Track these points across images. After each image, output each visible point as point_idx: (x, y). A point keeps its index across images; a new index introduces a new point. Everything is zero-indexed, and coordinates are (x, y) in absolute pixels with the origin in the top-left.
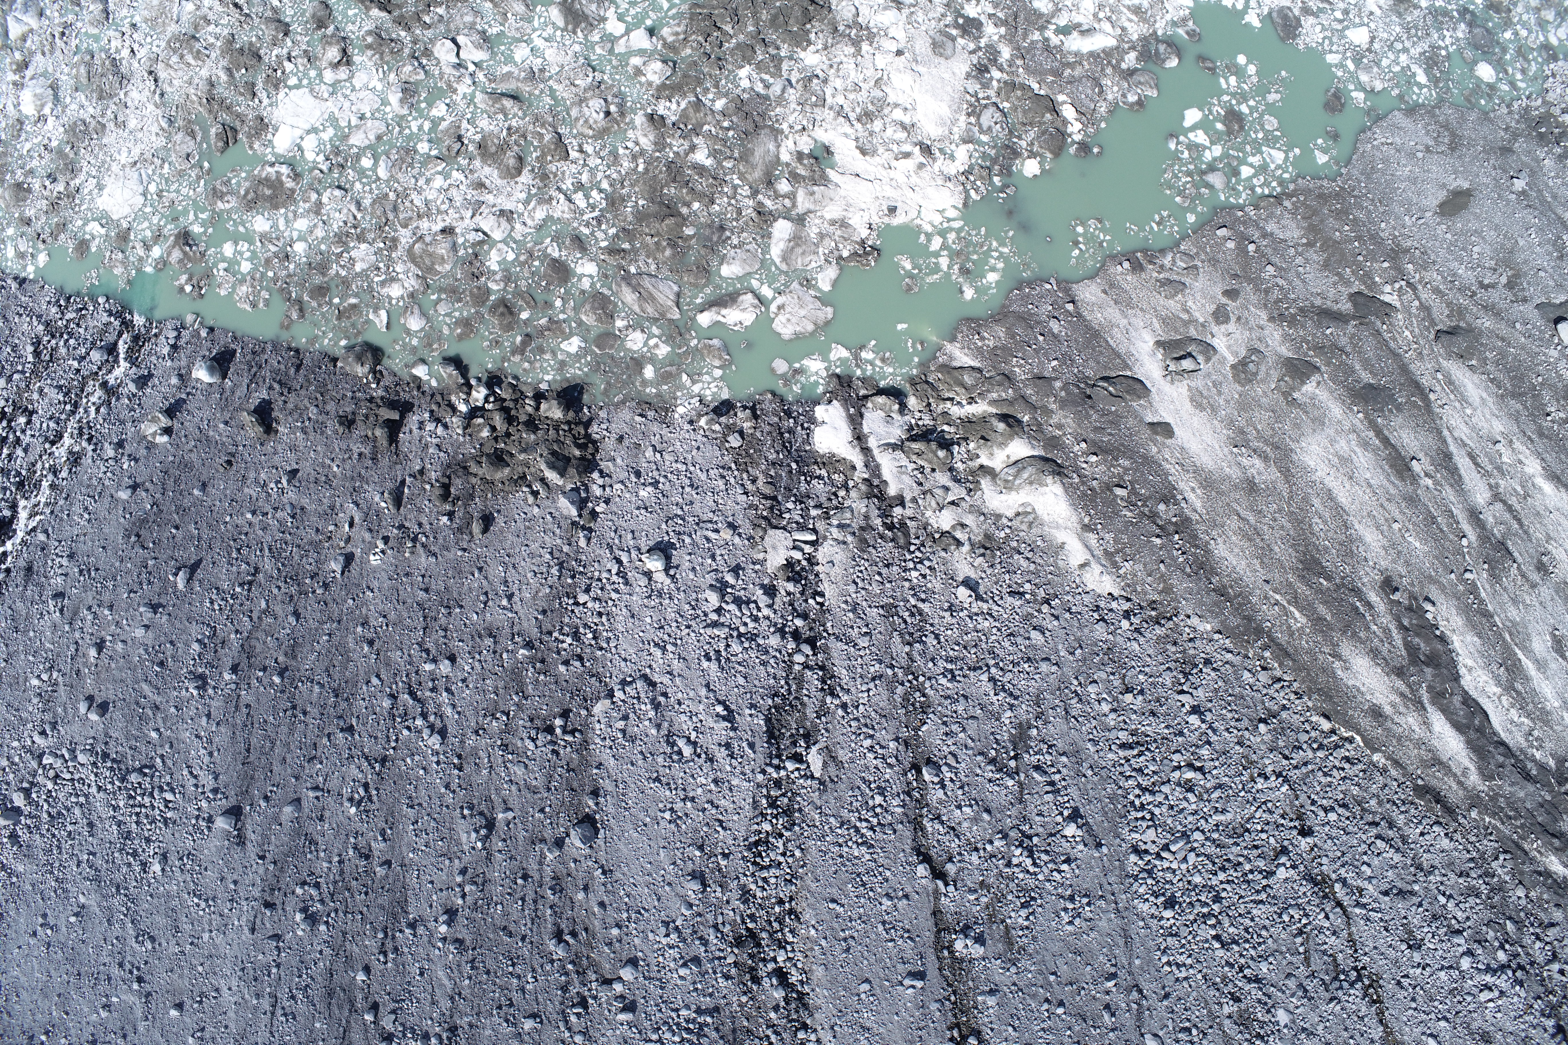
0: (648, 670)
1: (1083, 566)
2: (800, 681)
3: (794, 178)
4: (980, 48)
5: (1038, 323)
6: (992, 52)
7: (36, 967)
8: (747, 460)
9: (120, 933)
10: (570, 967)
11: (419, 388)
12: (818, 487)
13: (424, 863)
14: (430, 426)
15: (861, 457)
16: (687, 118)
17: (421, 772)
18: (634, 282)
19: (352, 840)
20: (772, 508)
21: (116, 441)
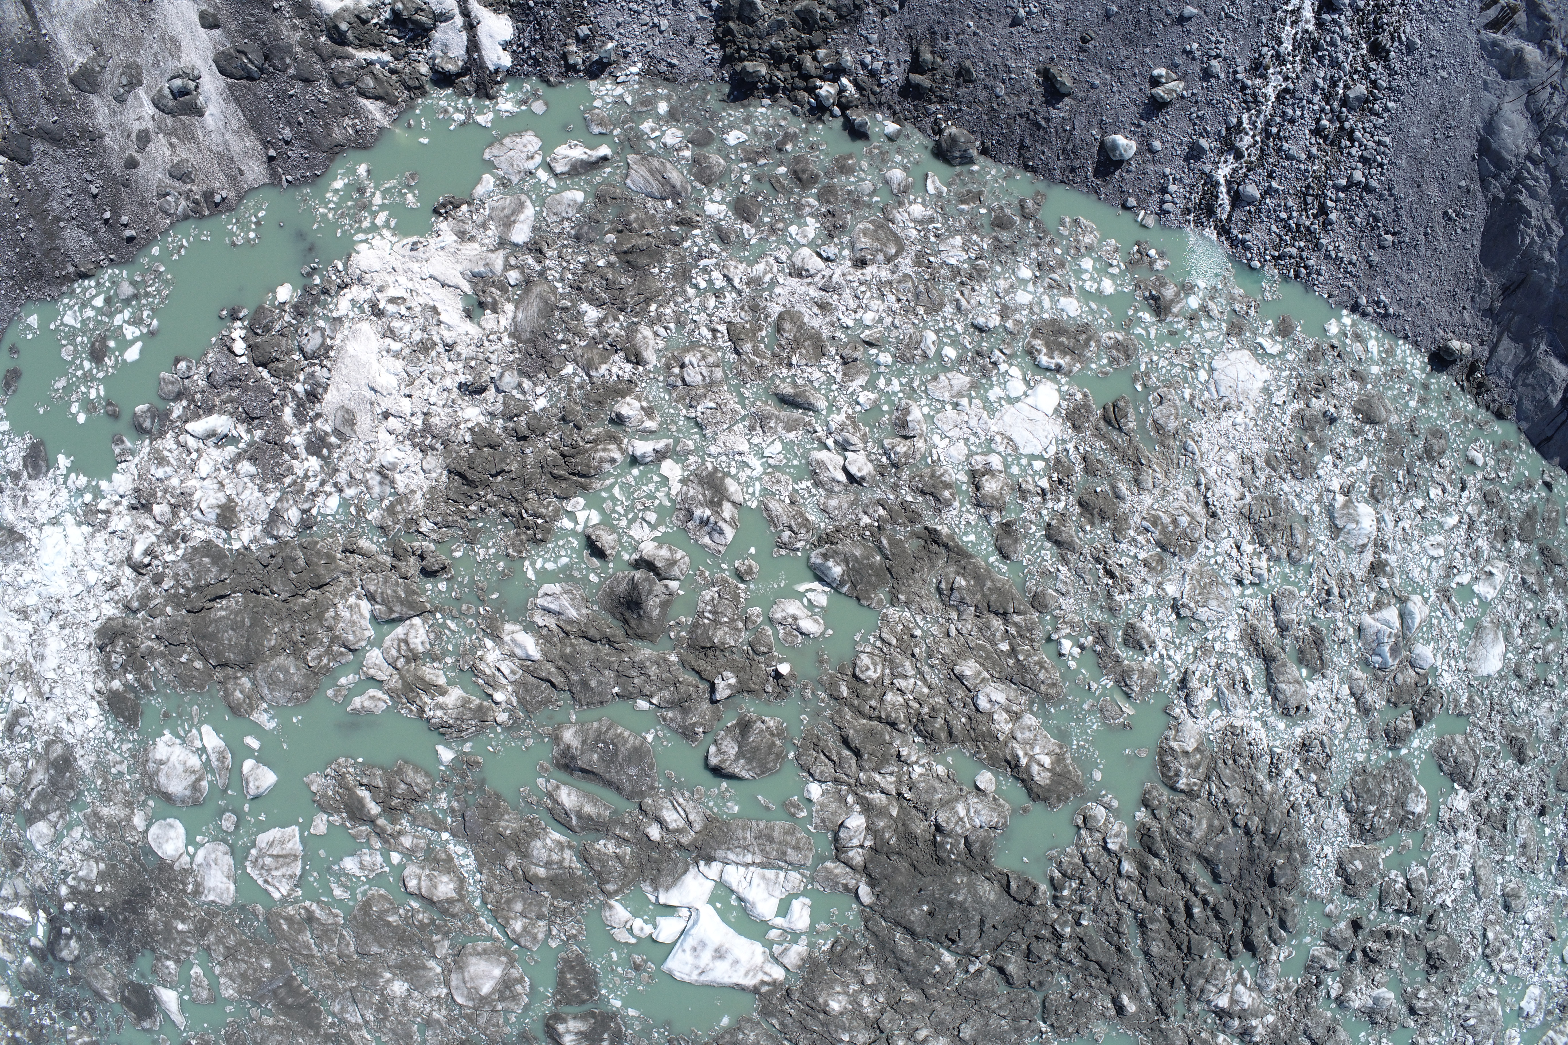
3: (503, 287)
4: (312, 421)
5: (301, 138)
6: (300, 417)
8: (573, 10)
11: (894, 114)
14: (878, 65)
15: (471, 6)
16: (601, 355)
18: (668, 189)
21: (1213, 80)
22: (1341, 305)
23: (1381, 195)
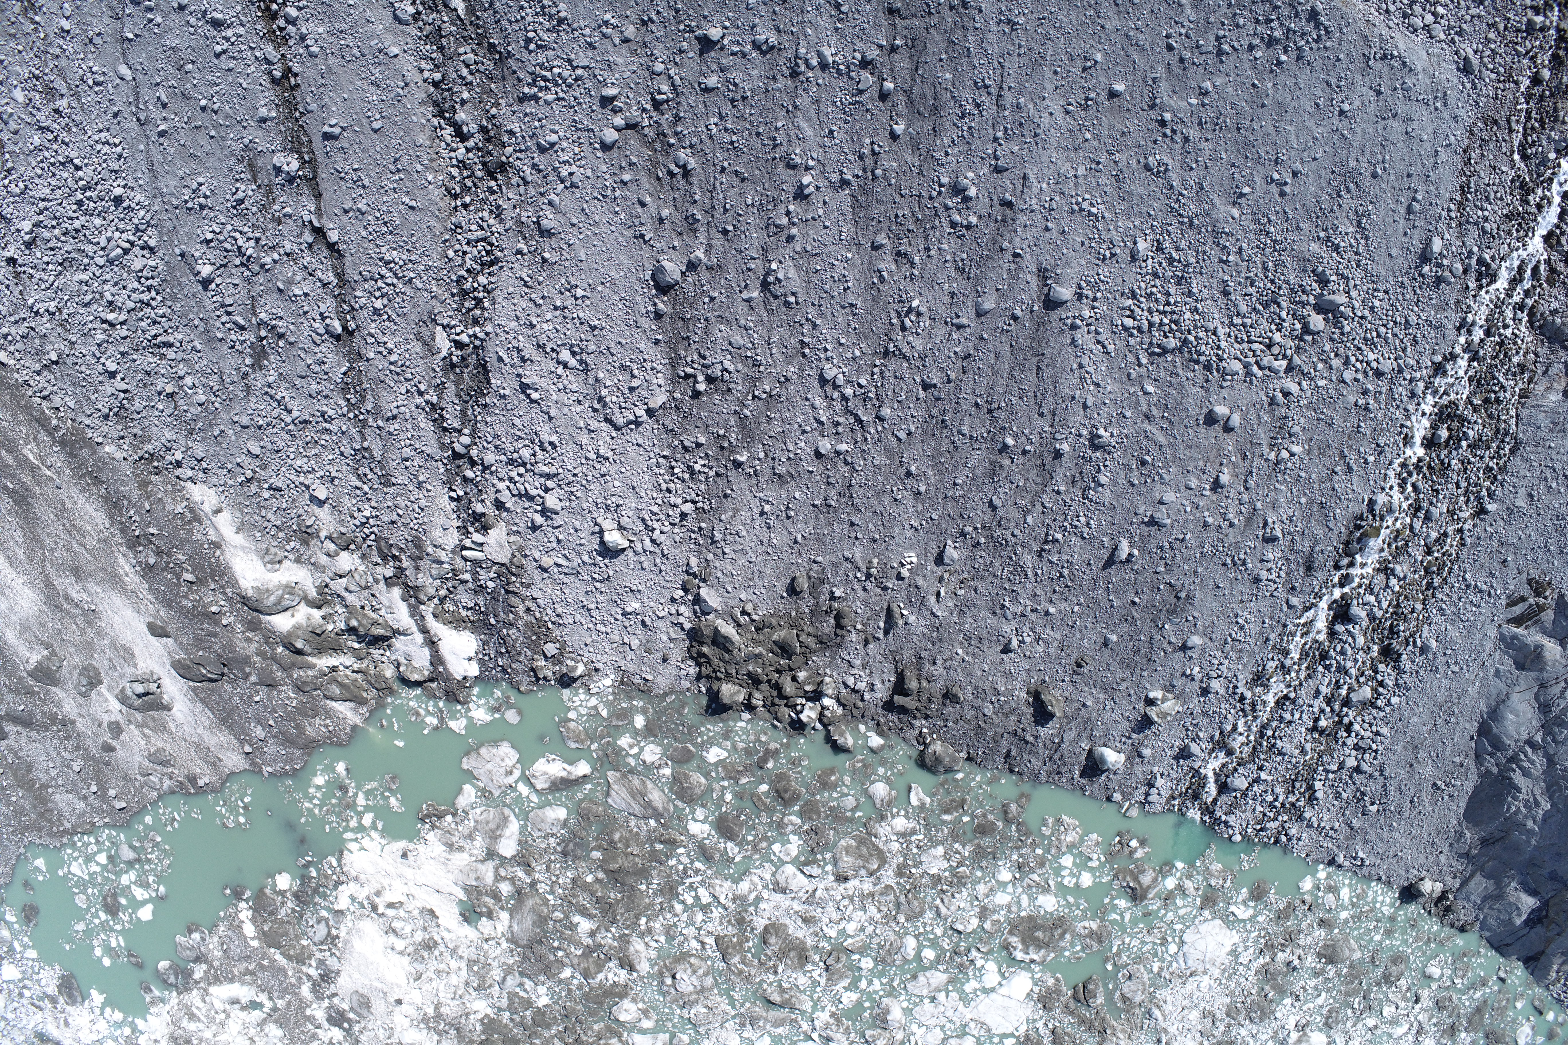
0: (614, 434)
1: (218, 511)
2: (464, 417)
3: (496, 895)
4: (329, 998)
5: (275, 737)
6: (317, 993)
7: (1293, 137)
8: (537, 631)
9: (1188, 175)
10: (672, 141)
11: (878, 724)
12: (467, 600)
13: (835, 247)
14: (861, 686)
15: (429, 625)
16: (597, 964)
17: (843, 341)
18: (650, 811)
19: (916, 272)
20: (508, 584)
21: (1211, 696)
22: (1317, 862)
23: (1371, 775)
